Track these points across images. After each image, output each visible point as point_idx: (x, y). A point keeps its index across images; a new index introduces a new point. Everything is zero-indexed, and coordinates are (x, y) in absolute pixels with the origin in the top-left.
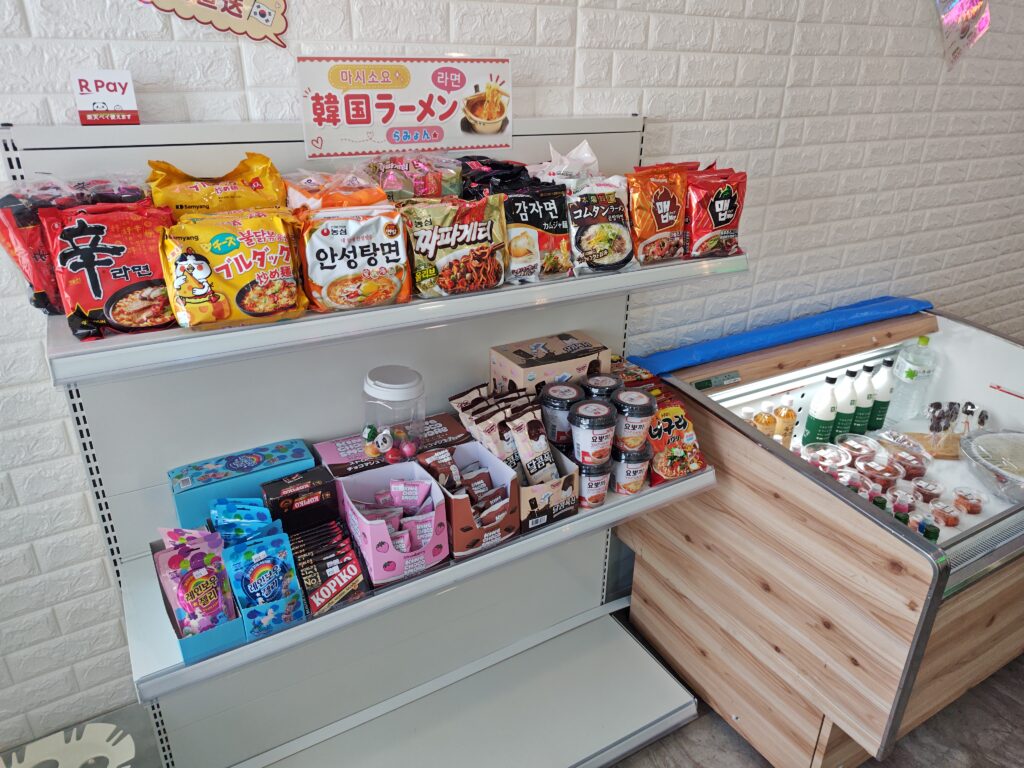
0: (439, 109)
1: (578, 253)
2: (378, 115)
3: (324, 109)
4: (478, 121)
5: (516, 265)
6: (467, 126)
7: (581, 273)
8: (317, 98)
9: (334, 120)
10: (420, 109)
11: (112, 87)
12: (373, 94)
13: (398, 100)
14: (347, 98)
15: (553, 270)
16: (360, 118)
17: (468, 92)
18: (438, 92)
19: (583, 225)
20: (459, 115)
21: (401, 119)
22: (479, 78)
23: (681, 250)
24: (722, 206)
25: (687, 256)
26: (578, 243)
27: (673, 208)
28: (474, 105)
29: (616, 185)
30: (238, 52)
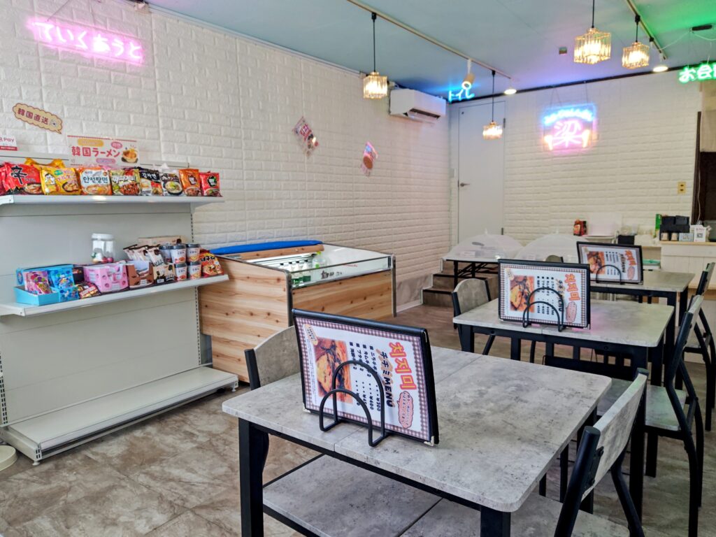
0: (114, 154)
1: (164, 189)
2: (93, 154)
3: (75, 151)
4: (127, 158)
5: (144, 190)
6: (124, 160)
7: (166, 195)
8: (73, 148)
9: (79, 154)
10: (107, 153)
11: (9, 140)
12: (92, 148)
13: (100, 149)
14: (83, 148)
15: (157, 193)
16: (87, 153)
17: (123, 149)
18: (113, 149)
19: (165, 182)
20: (121, 156)
21: (100, 156)
22: (127, 146)
23: (200, 193)
24: (212, 181)
25: (202, 195)
26: (164, 187)
27: (195, 180)
28: (126, 153)
29: (175, 172)
30: (46, 134)
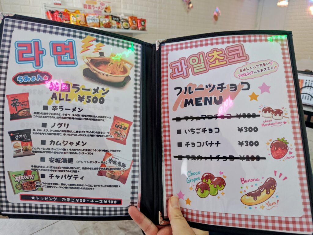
0: (101, 8)
4: (107, 10)
5: (113, 26)
7: (123, 29)
8: (84, 5)
9: (86, 8)
10: (98, 8)
12: (92, 5)
13: (95, 6)
14: (88, 5)
15: (118, 28)
16: (90, 8)
18: (101, 6)
20: (104, 9)
22: (106, 5)
23: (137, 29)
24: (143, 23)
26: (122, 25)
27: (135, 22)
29: (127, 18)
